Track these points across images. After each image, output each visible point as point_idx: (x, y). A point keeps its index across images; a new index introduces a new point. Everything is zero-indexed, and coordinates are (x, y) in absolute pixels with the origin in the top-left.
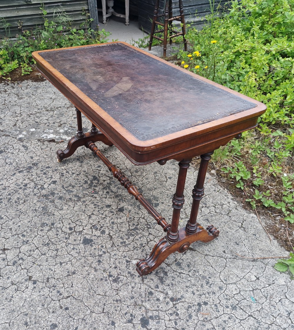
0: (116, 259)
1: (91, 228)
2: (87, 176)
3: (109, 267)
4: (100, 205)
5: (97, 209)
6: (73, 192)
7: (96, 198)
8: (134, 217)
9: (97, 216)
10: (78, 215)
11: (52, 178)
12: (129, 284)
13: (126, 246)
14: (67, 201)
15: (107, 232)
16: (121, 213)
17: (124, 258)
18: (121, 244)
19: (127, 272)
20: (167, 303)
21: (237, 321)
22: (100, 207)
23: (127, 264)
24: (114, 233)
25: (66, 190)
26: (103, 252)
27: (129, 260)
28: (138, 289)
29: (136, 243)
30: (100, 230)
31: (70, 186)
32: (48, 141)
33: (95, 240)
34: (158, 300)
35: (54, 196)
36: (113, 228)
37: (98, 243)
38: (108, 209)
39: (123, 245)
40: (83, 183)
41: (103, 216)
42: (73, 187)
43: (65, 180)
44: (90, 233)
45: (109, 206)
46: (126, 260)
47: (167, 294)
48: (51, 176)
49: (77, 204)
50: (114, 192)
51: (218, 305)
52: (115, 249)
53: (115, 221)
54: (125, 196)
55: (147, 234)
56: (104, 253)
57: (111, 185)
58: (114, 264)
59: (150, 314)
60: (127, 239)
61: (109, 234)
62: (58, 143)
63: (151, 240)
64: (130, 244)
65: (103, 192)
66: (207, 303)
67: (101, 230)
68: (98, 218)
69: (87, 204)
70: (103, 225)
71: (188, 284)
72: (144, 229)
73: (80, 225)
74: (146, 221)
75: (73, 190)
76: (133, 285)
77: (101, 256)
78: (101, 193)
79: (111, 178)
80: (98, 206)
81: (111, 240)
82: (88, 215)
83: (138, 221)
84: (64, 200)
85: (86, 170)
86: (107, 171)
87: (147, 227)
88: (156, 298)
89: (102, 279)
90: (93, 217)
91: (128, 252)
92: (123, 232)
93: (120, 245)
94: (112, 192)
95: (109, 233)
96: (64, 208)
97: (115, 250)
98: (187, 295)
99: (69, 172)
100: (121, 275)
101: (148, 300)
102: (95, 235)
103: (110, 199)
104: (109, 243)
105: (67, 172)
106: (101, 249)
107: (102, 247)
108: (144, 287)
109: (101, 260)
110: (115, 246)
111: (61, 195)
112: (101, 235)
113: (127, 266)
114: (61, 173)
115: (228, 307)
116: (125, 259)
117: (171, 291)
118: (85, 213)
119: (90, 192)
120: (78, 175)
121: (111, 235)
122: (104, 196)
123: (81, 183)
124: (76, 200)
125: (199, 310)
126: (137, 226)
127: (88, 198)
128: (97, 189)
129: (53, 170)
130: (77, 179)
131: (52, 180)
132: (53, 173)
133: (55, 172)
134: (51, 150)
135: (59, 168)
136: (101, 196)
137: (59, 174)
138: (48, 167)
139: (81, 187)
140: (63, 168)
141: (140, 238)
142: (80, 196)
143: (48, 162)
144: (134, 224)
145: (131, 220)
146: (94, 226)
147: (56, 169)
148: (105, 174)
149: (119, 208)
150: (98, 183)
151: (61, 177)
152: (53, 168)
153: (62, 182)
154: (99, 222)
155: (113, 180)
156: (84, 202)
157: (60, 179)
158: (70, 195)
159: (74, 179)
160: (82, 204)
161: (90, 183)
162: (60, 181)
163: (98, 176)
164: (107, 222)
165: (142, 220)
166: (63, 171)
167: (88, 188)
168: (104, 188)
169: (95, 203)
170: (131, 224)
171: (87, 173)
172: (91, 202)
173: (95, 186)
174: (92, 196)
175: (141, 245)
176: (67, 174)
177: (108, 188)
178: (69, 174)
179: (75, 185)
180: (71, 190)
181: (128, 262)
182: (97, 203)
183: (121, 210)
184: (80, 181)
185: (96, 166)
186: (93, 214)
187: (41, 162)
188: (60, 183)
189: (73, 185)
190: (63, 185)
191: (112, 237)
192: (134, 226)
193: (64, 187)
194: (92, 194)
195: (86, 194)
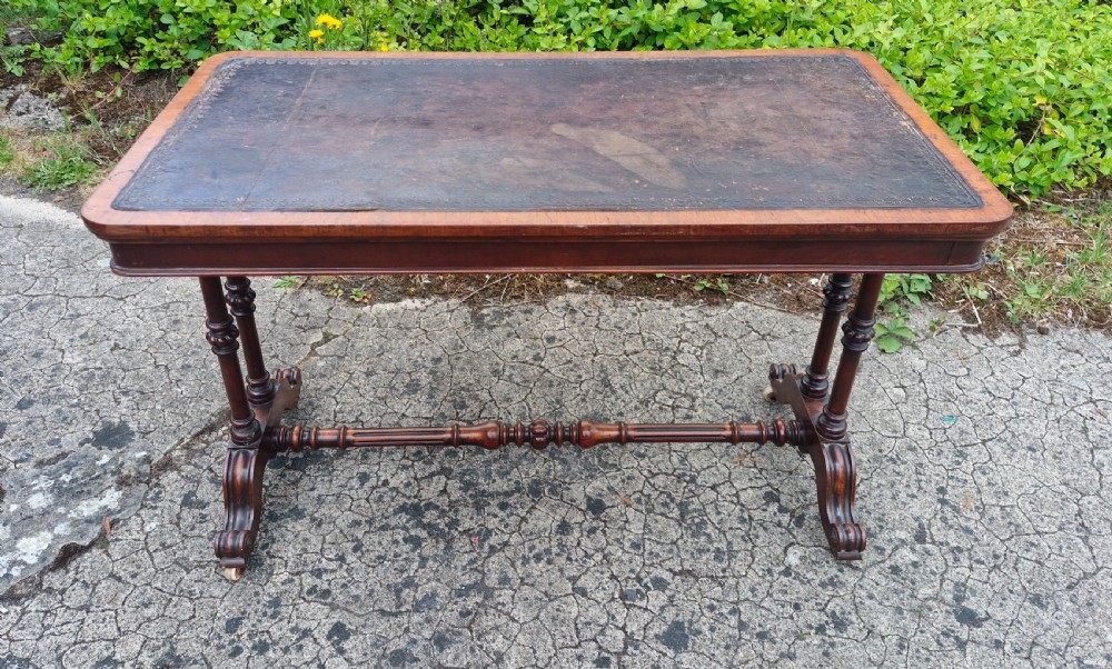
0: (769, 595)
1: (628, 607)
2: (384, 528)
3: (789, 620)
4: (546, 546)
5: (562, 561)
6: (434, 594)
7: (506, 544)
8: (641, 492)
9: (589, 573)
10: (554, 619)
11: (306, 633)
12: (858, 600)
13: (732, 554)
14: (469, 628)
15: (666, 576)
16: (607, 510)
17: (772, 576)
18: (721, 561)
19: (819, 589)
20: (928, 553)
21: (991, 465)
22: (555, 550)
23: (794, 578)
24: (678, 560)
25: (408, 611)
26: (730, 613)
27: (782, 568)
28: (879, 588)
29: (731, 528)
30: (649, 589)
31: (398, 592)
32: (53, 570)
33: (677, 615)
34: (915, 564)
35: (417, 660)
36: (657, 555)
37: (693, 612)
38: (576, 534)
39: (726, 557)
40: (413, 551)
41: (598, 557)
42: (409, 583)
43: (357, 598)
44: (646, 616)
45: (564, 528)
46: (780, 574)
47: (903, 542)
48: (293, 630)
49: (503, 605)
50: (513, 492)
51: (950, 473)
52: (732, 581)
53: (631, 537)
54: (548, 473)
55: (713, 495)
56: (734, 612)
57: (477, 484)
58: (783, 606)
59: (949, 597)
60: (711, 542)
61: (675, 574)
62: (101, 541)
63: (737, 495)
64: (730, 543)
65: (495, 516)
66: (942, 488)
67: (650, 585)
68: (598, 575)
69: (522, 579)
70: (632, 571)
71: (888, 493)
72: (690, 491)
73: (602, 630)
74: (666, 474)
75: (428, 588)
76: (863, 593)
77: (742, 626)
78: (492, 523)
79: (443, 471)
80: (548, 551)
81: (697, 579)
82: (570, 591)
83: (656, 490)
84: (460, 634)
85: (352, 517)
87: (688, 483)
88: (910, 567)
89: (826, 654)
90: (586, 582)
91: (757, 559)
92: (681, 537)
93: (725, 565)
94: (507, 494)
95: (670, 570)
96: (499, 644)
97: (738, 583)
98: (915, 509)
99: (321, 566)
100: (826, 605)
101: (913, 583)
102: (662, 609)
103: (537, 513)
104: (705, 587)
105: (318, 573)
106: (721, 614)
107: (712, 608)
108: (873, 574)
109: (759, 629)
110: (724, 577)
111: (427, 634)
112: (667, 592)
113: (800, 581)
114: (309, 593)
115: (958, 463)
116: (776, 576)
117: (898, 532)
118: (556, 597)
119: (468, 548)
120: (355, 549)
121: (678, 569)
122: (512, 520)
123: (404, 556)
124: (479, 599)
125: (956, 509)
126: (673, 500)
127: (494, 563)
128: (467, 524)
129: (265, 614)
130: (379, 557)
131: (316, 636)
132: (281, 620)
133: (283, 609)
134: (129, 580)
135: (273, 590)
136: (506, 526)
137: (309, 602)
138: (233, 625)
139: (430, 563)
140: (285, 578)
141: (719, 513)
142: (468, 582)
143: (197, 615)
144: (665, 504)
145: (647, 503)
146: (624, 596)
147: (270, 602)
148: (416, 479)
149: (583, 507)
150: (443, 511)
151: (329, 600)
152: (249, 610)
153: (361, 607)
154: (613, 577)
155: (457, 470)
156: (504, 581)
157: (338, 607)
158: (443, 608)
159: (374, 567)
160: (511, 588)
161: (428, 533)
162: (347, 610)
163: (409, 498)
164: (626, 557)
165: (660, 481)
166: (301, 584)
167: (449, 547)
168: (479, 507)
169: (531, 555)
170: (659, 509)
171: (370, 522)
172: (519, 563)
173: (454, 524)
174: (492, 549)
175: (742, 520)
176: (325, 577)
177: (482, 496)
178: (333, 571)
179: (405, 575)
180: (419, 597)
181: (787, 572)
182: (532, 548)
183: (596, 506)
184: (396, 556)
185: (355, 483)
186: (574, 580)
187: (172, 636)
188: (359, 616)
189: (399, 580)
190: (376, 608)
191: (689, 571)
192: (672, 506)
193: (394, 610)
194: (481, 547)
195: (473, 561)
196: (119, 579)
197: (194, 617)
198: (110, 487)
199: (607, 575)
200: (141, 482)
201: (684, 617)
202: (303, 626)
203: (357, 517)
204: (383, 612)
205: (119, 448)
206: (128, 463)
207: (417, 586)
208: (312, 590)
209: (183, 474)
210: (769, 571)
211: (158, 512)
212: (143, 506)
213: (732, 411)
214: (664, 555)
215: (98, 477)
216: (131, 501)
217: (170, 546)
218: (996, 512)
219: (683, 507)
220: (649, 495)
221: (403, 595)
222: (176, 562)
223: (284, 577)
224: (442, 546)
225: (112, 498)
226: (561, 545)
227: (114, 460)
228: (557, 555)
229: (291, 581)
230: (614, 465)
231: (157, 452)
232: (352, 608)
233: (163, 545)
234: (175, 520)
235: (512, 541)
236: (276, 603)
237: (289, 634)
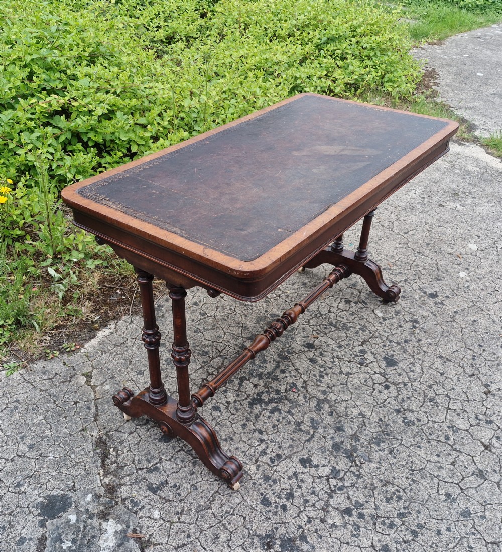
0: (390, 329)
1: (367, 366)
2: (257, 417)
3: (405, 331)
4: (318, 371)
5: (329, 371)
6: (312, 419)
7: (305, 382)
8: (314, 330)
9: (342, 367)
10: (356, 389)
11: (295, 475)
12: (409, 312)
13: (365, 327)
14: (340, 416)
15: (361, 348)
16: (315, 344)
18: (366, 331)
19: (398, 317)
22: (322, 370)
23: (388, 319)
24: (356, 341)
25: (314, 432)
26: (390, 343)
27: (382, 319)
29: (353, 320)
31: (300, 430)
33: (381, 356)
35: (343, 442)
36: (349, 344)
37: (383, 351)
38: (319, 359)
39: (365, 329)
40: (281, 413)
41: (336, 360)
42: (299, 424)
43: (290, 446)
44: (375, 364)
45: (313, 361)
46: (384, 321)
48: (290, 478)
49: (337, 400)
50: (278, 365)
52: (377, 334)
53: (334, 346)
55: (333, 314)
56: (391, 341)
57: (262, 373)
58: (398, 329)
59: (423, 294)
60: (355, 328)
61: (362, 345)
62: (145, 544)
63: (339, 309)
64: (360, 324)
65: (286, 377)
67: (362, 355)
68: (345, 365)
69: (328, 387)
70: (351, 355)
72: (326, 318)
73: (372, 379)
75: (307, 419)
76: (408, 309)
77: (398, 343)
78: (289, 380)
79: (242, 380)
80: (320, 372)
81: (369, 341)
82: (346, 377)
83: (317, 326)
84: (341, 421)
85: (238, 425)
86: (225, 391)
87: (321, 316)
89: (425, 332)
90: (345, 370)
91: (373, 322)
92: (346, 334)
93: (368, 331)
94: (277, 367)
95: (359, 345)
96: (356, 412)
97: (379, 333)
99: (260, 450)
100: (406, 320)
102: (375, 358)
103: (297, 364)
104: (374, 342)
105: (264, 453)
106: (389, 345)
107: (385, 346)
109: (403, 341)
110: (373, 335)
111: (332, 431)
112: (369, 352)
113: (391, 319)
114: (273, 462)
116: (384, 323)
118: (346, 382)
119: (296, 395)
120: (261, 433)
121: (360, 343)
122: (293, 373)
123: (281, 418)
124: (327, 406)
125: (390, 269)
126: (325, 325)
127: (312, 390)
128: (282, 389)
129: (270, 486)
130: (273, 427)
131: (301, 471)
132: (280, 481)
133: (274, 477)
134: (189, 540)
135: (258, 476)
136: (295, 377)
137: (278, 465)
138: (266, 502)
139: (293, 411)
140: (255, 468)
141: (343, 318)
142: (315, 405)
143: (245, 516)
144: (326, 328)
145: (321, 332)
146: (361, 364)
147: (264, 480)
148: (237, 391)
149: (306, 349)
150: (267, 392)
151: (284, 457)
152: (262, 491)
153: (298, 447)
154: (349, 362)
155: (247, 375)
156: (324, 393)
157: (291, 455)
158: (322, 420)
159: (278, 431)
160: (330, 393)
161: (275, 403)
162: (295, 453)
163: (246, 399)
164: (343, 353)
165: (312, 322)
166: (264, 463)
167: (290, 401)
168: (276, 379)
169: (318, 377)
170: (327, 331)
171: (248, 420)
172: (319, 384)
173: (278, 392)
174: (305, 388)
175: (353, 315)
176: (268, 451)
177: (270, 375)
178: (267, 447)
179: (292, 423)
180: (309, 424)
181: (384, 319)
182: (315, 375)
183: (310, 346)
184: (278, 420)
185: (216, 414)
186: (341, 373)
187: (250, 533)
188: (302, 450)
189: (294, 426)
190: (303, 442)
191: (364, 341)
192: (328, 327)
193: (310, 436)
194: (299, 390)
195: (305, 397)
196: (184, 545)
197: (245, 518)
198: (100, 524)
199: (347, 363)
200: (113, 506)
201: (383, 355)
202: (290, 474)
203: (241, 423)
204: (308, 440)
205: (70, 506)
206: (90, 507)
207: (302, 422)
208: (272, 460)
209: (128, 483)
210: (380, 322)
211: (148, 507)
212: (136, 513)
213: (296, 284)
214: (351, 343)
215: (85, 527)
216: (125, 517)
217: (182, 511)
218: (398, 263)
219: (331, 324)
220: (318, 329)
221: (303, 429)
222: (197, 512)
223: (253, 468)
224: (286, 402)
225: (111, 527)
226: (321, 366)
227: (78, 513)
228: (325, 370)
229: (259, 466)
230: (292, 329)
231: (96, 489)
232: (295, 450)
233: (177, 513)
234: (164, 501)
235: (305, 379)
236: (267, 478)
237: (291, 482)
